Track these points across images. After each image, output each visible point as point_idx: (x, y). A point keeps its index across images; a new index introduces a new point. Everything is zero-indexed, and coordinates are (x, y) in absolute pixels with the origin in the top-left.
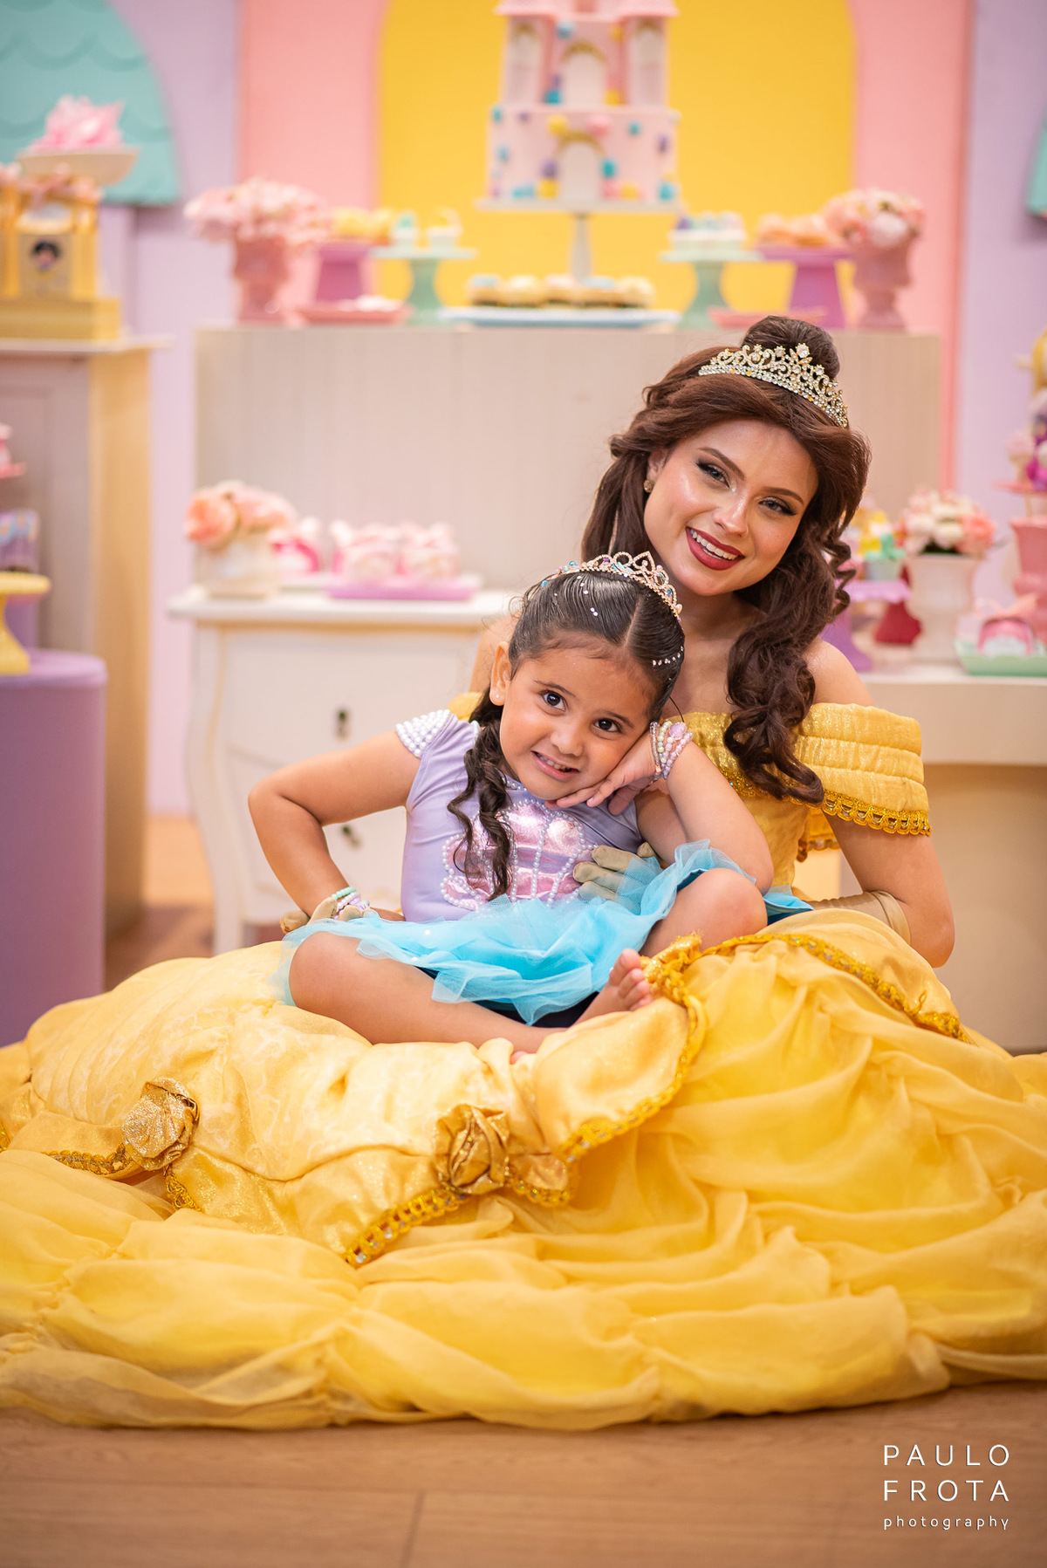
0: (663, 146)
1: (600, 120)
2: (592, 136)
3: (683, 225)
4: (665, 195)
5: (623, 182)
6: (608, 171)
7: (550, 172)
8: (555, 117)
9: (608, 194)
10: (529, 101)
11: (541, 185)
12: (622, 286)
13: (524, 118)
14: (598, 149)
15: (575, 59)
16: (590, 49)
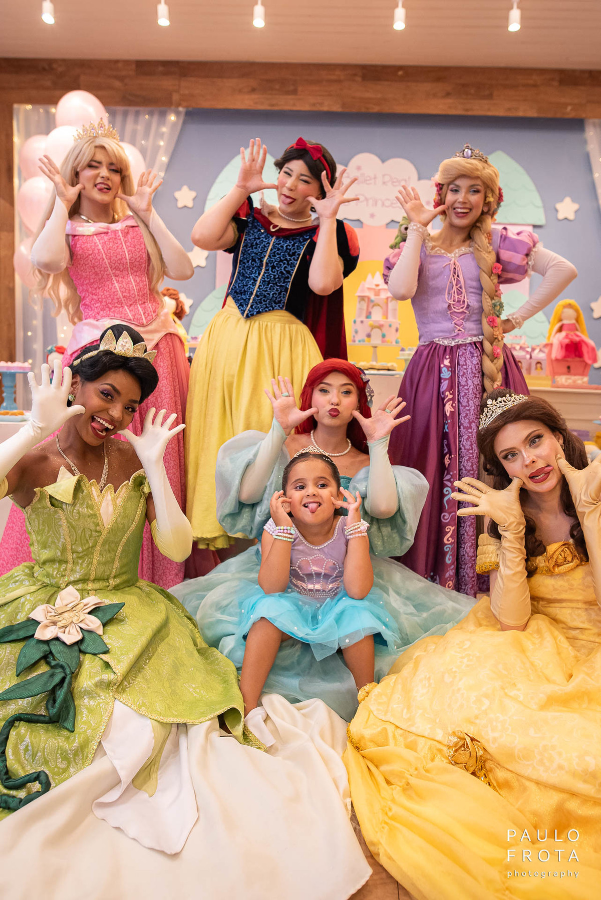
0: (397, 330)
1: (382, 323)
2: (380, 327)
3: (403, 350)
4: (397, 342)
5: (387, 339)
6: (384, 336)
7: (369, 336)
8: (370, 322)
9: (383, 342)
10: (363, 318)
11: (366, 339)
12: (389, 365)
13: (362, 322)
14: (381, 330)
15: (375, 308)
16: (379, 305)
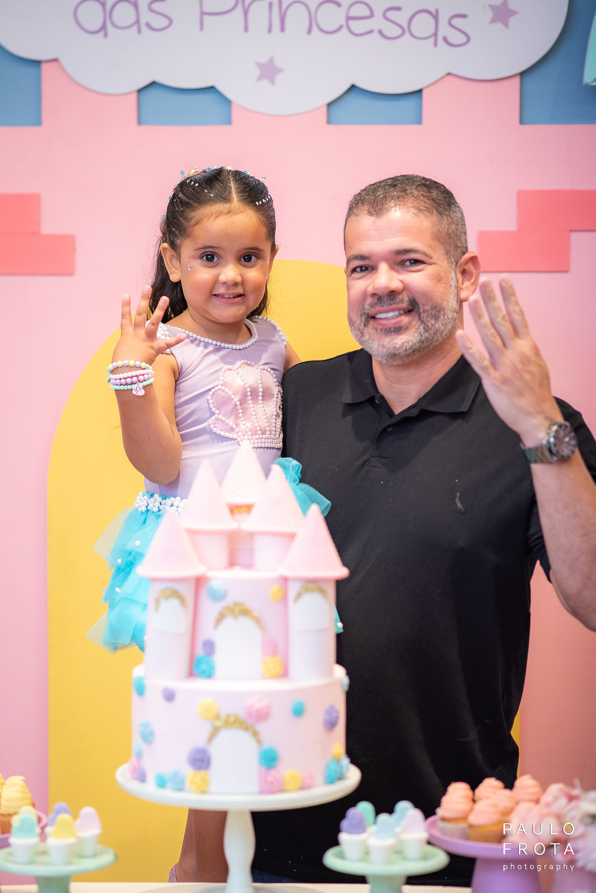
2: (250, 721)
7: (200, 761)
10: (173, 675)
13: (170, 696)
14: (255, 734)
15: (229, 622)
16: (245, 612)
